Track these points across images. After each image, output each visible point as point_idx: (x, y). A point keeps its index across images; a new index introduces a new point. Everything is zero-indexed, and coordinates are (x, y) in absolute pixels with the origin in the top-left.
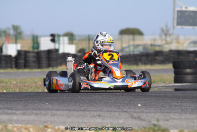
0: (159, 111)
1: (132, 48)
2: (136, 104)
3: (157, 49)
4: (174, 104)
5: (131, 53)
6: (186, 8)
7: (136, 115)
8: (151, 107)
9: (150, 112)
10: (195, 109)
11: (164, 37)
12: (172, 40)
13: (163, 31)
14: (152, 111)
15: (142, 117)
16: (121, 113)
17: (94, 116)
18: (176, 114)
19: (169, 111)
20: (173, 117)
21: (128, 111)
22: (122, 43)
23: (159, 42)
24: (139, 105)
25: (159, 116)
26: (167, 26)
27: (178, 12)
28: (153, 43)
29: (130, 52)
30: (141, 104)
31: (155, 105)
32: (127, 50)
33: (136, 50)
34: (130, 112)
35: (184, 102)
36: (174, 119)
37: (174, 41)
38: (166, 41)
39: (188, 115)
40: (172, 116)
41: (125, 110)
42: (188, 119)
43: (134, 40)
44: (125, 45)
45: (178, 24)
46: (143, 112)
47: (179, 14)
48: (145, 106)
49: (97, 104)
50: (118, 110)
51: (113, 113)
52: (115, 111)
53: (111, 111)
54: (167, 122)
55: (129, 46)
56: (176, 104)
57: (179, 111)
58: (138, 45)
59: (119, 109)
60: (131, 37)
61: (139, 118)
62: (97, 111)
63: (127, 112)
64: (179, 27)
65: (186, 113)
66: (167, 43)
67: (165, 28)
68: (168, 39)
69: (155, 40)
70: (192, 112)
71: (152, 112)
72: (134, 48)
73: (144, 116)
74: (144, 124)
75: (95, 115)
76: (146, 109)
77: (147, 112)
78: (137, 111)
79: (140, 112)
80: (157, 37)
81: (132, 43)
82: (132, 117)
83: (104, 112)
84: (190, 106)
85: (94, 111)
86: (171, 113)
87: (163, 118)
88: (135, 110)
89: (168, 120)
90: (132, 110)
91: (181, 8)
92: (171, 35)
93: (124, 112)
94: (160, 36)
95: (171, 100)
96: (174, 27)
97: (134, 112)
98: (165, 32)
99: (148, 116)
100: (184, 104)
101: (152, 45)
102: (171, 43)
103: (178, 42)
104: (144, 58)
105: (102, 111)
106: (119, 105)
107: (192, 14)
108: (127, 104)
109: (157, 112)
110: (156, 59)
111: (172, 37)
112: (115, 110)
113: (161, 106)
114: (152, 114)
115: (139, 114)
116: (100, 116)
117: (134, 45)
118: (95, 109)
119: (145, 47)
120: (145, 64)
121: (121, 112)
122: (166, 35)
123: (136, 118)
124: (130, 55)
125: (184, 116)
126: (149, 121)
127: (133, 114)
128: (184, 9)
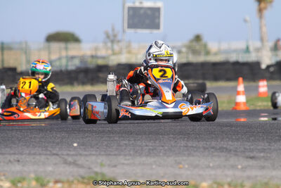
0: (103, 153)
1: (64, 62)
2: (70, 143)
3: (100, 62)
4: (125, 142)
5: (63, 69)
6: (141, 3)
7: (70, 159)
8: (92, 147)
9: (90, 155)
10: (153, 150)
11: (109, 44)
12: (121, 49)
13: (108, 37)
14: (94, 153)
15: (80, 162)
16: (49, 157)
17: (10, 161)
18: (127, 158)
19: (116, 152)
20: (123, 161)
21: (60, 153)
22: (50, 53)
23: (102, 53)
24: (75, 145)
25: (102, 161)
26: (113, 30)
27: (130, 8)
28: (94, 53)
29: (61, 66)
30: (78, 143)
31: (97, 144)
32: (57, 63)
33: (70, 63)
34: (63, 155)
35: (139, 140)
36: (123, 164)
37: (124, 51)
38: (113, 50)
39: (144, 159)
40: (121, 159)
41: (55, 152)
42: (144, 164)
43: (66, 49)
44: (54, 57)
45: (130, 26)
46: (81, 155)
47: (131, 12)
48: (83, 145)
49: (15, 144)
50: (44, 152)
51: (38, 157)
52: (40, 154)
53: (34, 154)
54: (114, 169)
55: (60, 59)
56: (127, 142)
57: (132, 152)
58: (73, 58)
59: (47, 150)
60: (62, 45)
61: (75, 164)
62: (15, 154)
63: (57, 155)
64: (132, 31)
65: (140, 155)
66: (114, 54)
67: (110, 33)
68: (116, 47)
69: (96, 49)
70: (149, 154)
71: (94, 155)
72: (68, 61)
73: (81, 160)
74: (82, 171)
75: (12, 159)
76: (85, 151)
77: (86, 155)
78: (72, 153)
79: (76, 155)
80: (101, 45)
81: (64, 54)
82: (66, 162)
83: (24, 156)
84: (147, 146)
85: (10, 154)
86: (120, 155)
87: (108, 162)
88: (69, 152)
89: (115, 166)
90: (65, 153)
91: (134, 3)
92: (119, 41)
93: (54, 154)
94: (105, 43)
95: (119, 137)
96: (124, 31)
97: (68, 155)
98: (112, 38)
99: (87, 161)
100: (139, 143)
101: (92, 57)
102: (120, 53)
103: (129, 52)
104: (81, 76)
105: (21, 154)
106: (47, 144)
107: (149, 12)
108: (58, 144)
109: (100, 154)
110: (98, 77)
111: (121, 44)
112: (41, 152)
113: (106, 145)
114: (94, 158)
115: (75, 158)
116: (19, 161)
117: (67, 57)
118: (12, 152)
119: (82, 59)
120: (83, 83)
121: (49, 155)
122: (112, 42)
123: (70, 164)
124: (61, 71)
125: (138, 160)
126: (90, 168)
127: (66, 157)
128: (137, 5)
